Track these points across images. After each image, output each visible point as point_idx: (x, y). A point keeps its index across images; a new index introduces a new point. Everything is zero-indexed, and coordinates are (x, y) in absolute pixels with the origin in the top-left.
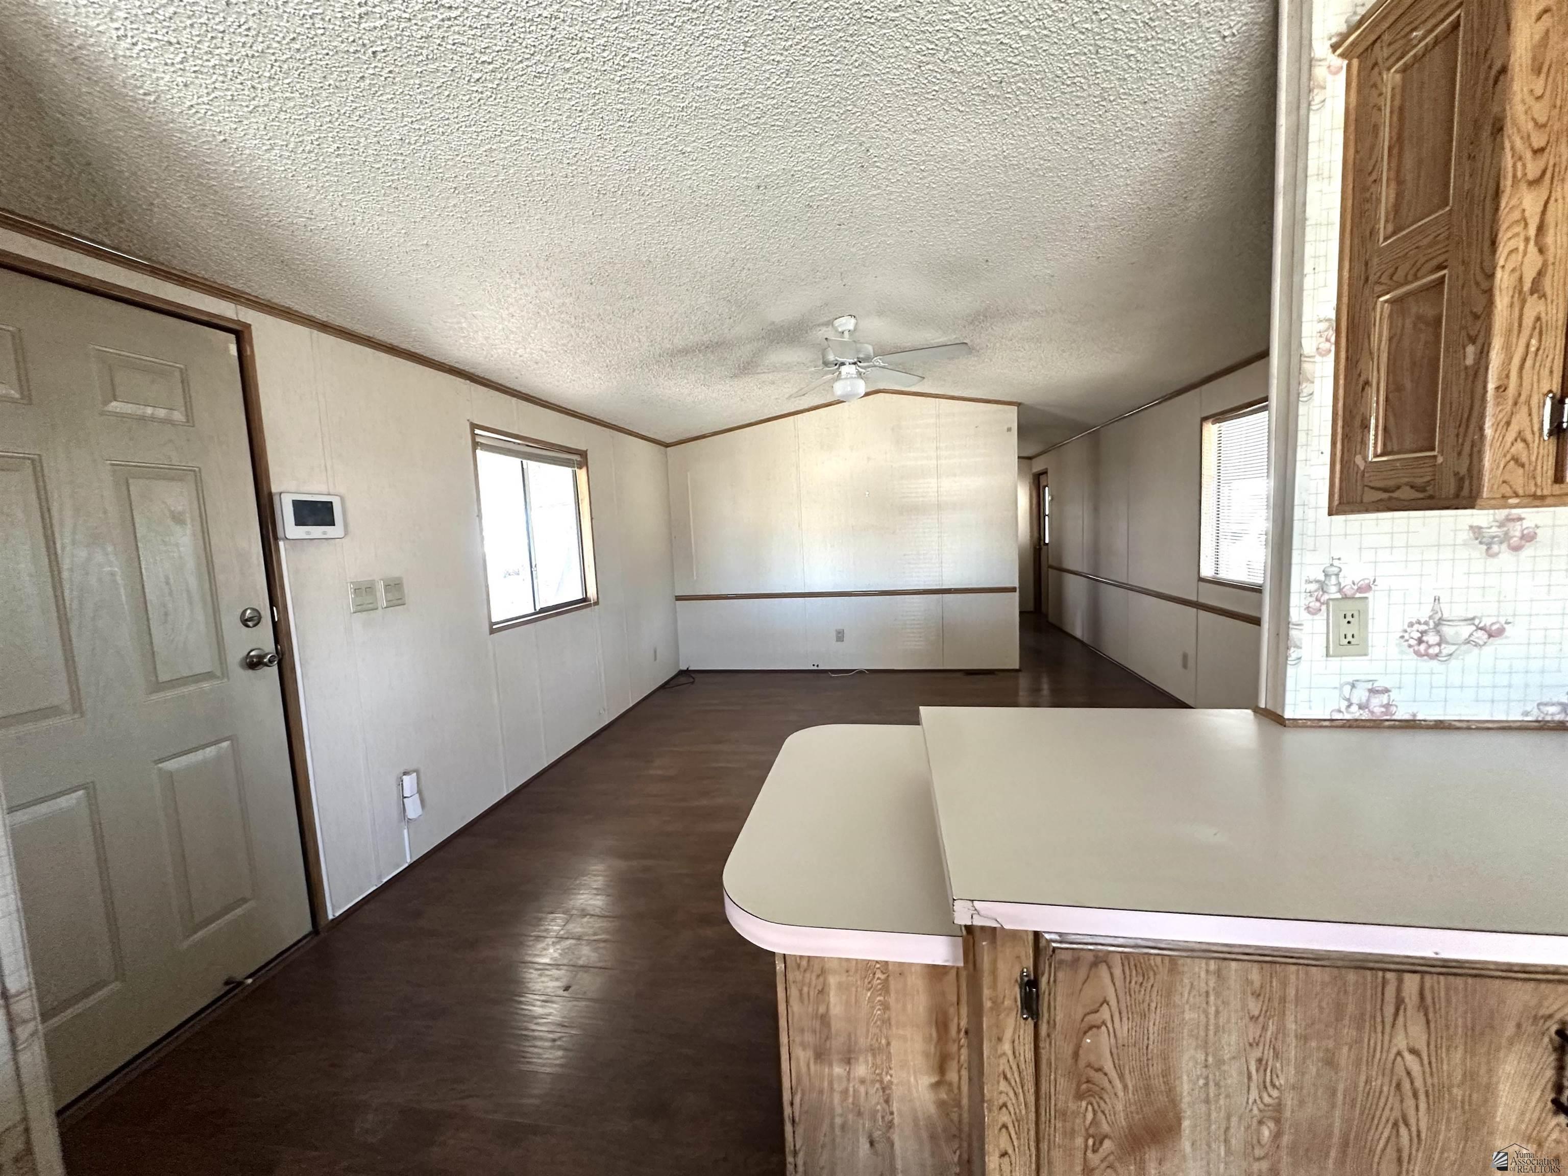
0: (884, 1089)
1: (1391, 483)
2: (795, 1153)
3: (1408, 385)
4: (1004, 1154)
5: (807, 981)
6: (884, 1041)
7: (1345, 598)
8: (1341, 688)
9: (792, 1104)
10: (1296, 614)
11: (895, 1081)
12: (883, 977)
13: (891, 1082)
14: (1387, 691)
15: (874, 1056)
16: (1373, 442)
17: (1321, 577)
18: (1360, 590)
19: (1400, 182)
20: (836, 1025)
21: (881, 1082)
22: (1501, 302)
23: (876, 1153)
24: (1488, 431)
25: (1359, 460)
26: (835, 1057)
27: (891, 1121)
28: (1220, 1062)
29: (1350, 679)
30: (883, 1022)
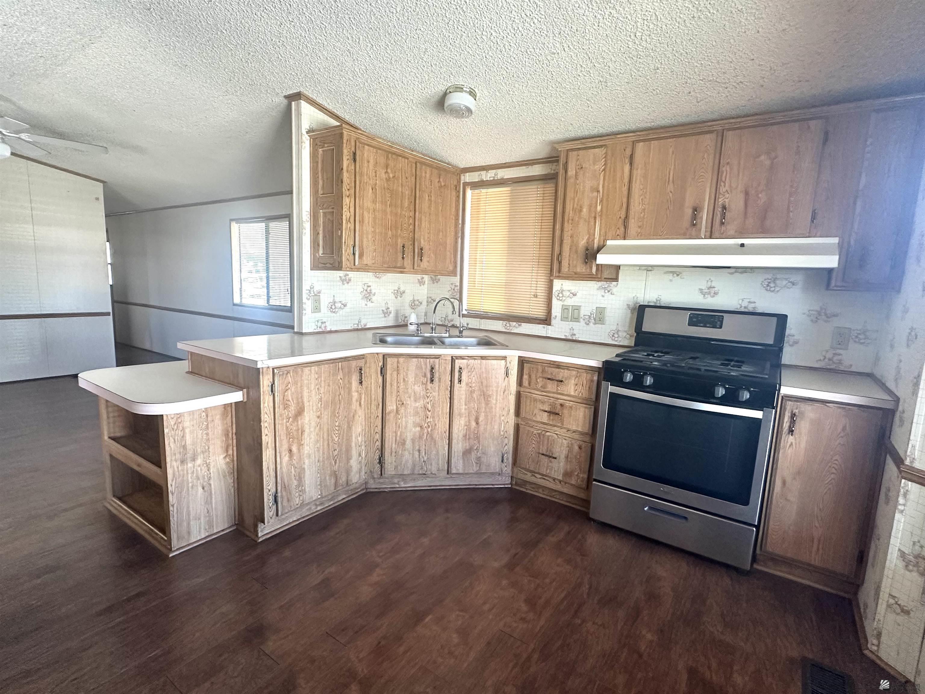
0: (207, 466)
1: (325, 262)
2: (173, 506)
3: (327, 236)
4: (266, 435)
5: (177, 433)
6: (207, 448)
7: (315, 295)
8: (315, 322)
9: (171, 485)
10: (304, 300)
11: (211, 461)
12: (206, 424)
13: (209, 462)
14: (325, 322)
15: (204, 454)
16: (321, 252)
17: (309, 289)
18: (318, 293)
19: (323, 181)
20: (189, 447)
21: (206, 463)
22: (344, 222)
23: (205, 491)
24: (343, 252)
25: (317, 254)
26: (189, 460)
27: (210, 477)
28: (311, 391)
29: (317, 319)
30: (207, 440)
